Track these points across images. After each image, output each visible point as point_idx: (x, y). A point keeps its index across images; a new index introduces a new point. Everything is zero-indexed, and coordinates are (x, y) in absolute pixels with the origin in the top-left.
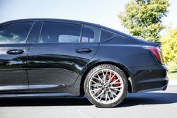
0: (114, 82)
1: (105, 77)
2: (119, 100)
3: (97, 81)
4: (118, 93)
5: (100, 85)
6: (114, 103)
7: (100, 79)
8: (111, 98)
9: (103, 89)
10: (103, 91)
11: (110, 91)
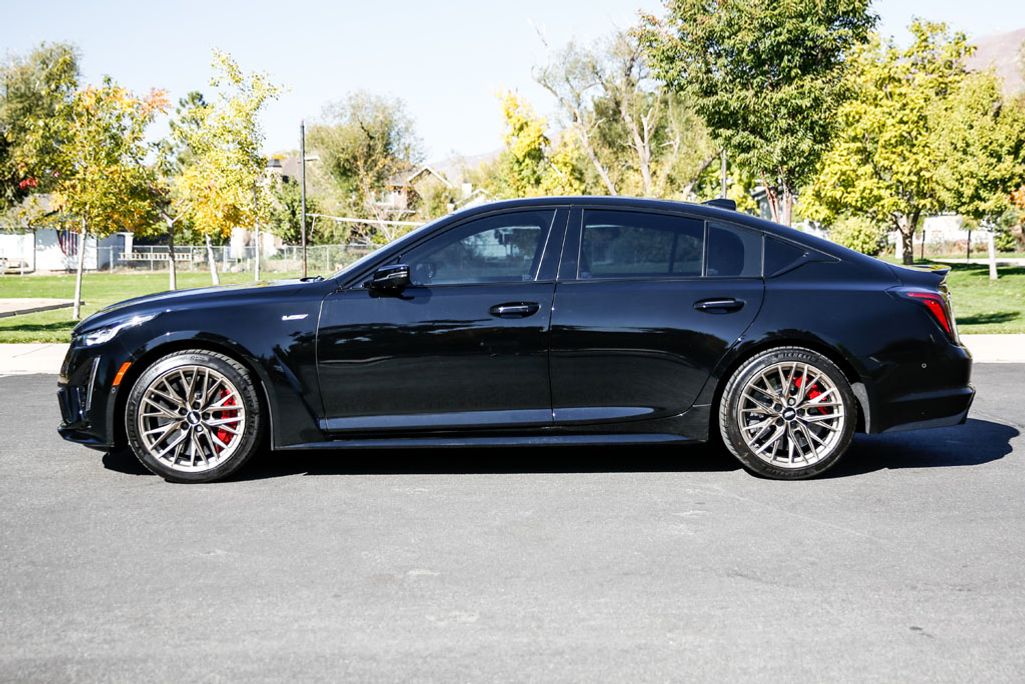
0: (815, 402)
1: (786, 384)
2: (832, 456)
3: (761, 398)
4: (824, 433)
5: (771, 409)
6: (817, 466)
7: (770, 391)
8: (806, 450)
9: (780, 422)
10: (780, 430)
11: (801, 427)
